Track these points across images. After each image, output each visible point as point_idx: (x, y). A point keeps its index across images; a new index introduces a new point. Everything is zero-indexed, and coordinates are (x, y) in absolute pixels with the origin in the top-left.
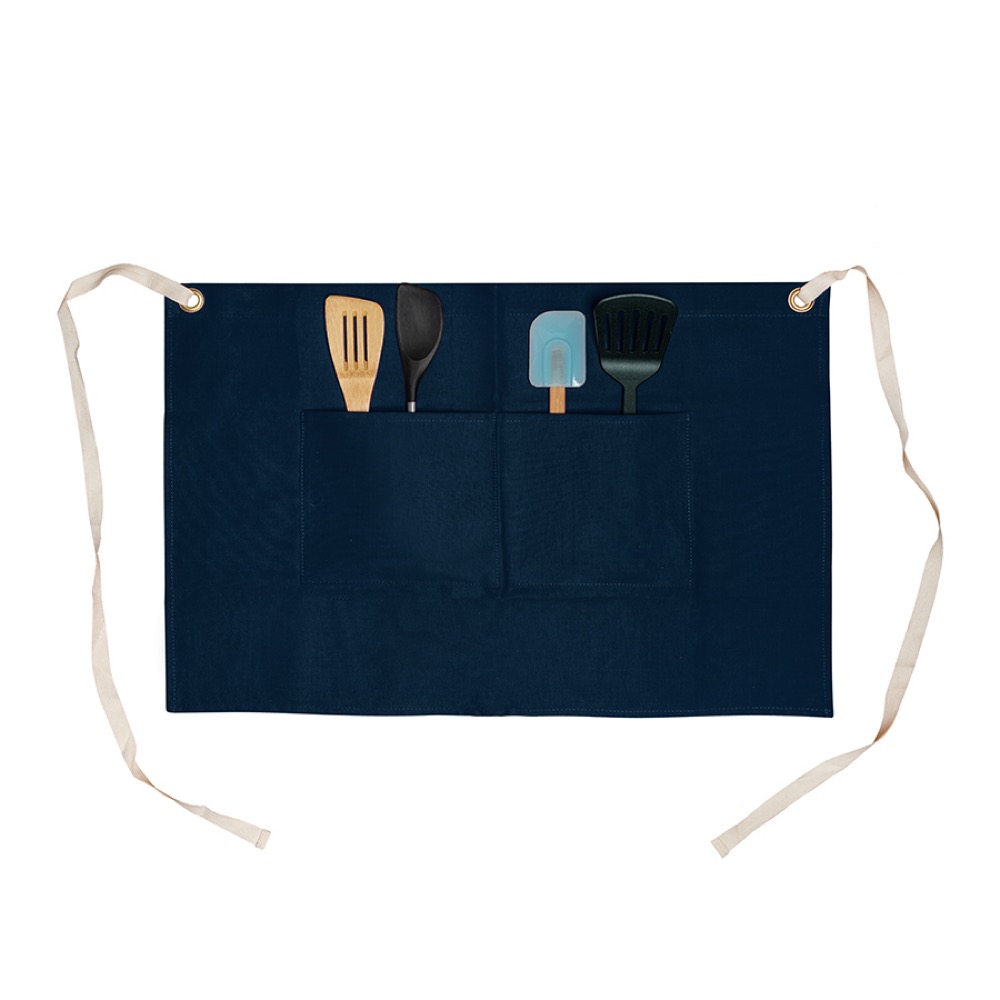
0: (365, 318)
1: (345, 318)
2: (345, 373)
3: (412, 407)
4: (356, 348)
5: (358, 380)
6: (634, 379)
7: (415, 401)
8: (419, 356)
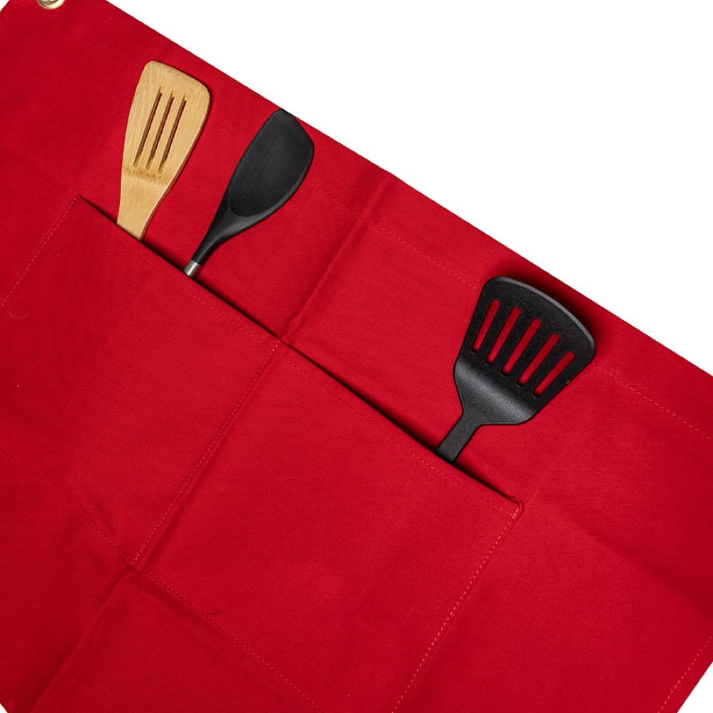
0: (184, 103)
1: (160, 96)
2: (132, 168)
3: (192, 268)
4: (157, 145)
5: (144, 183)
6: (485, 413)
7: (202, 263)
8: (242, 212)
